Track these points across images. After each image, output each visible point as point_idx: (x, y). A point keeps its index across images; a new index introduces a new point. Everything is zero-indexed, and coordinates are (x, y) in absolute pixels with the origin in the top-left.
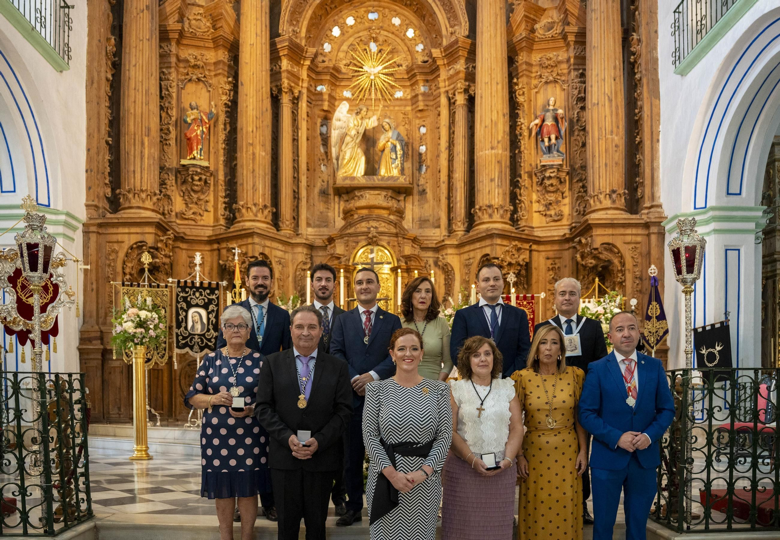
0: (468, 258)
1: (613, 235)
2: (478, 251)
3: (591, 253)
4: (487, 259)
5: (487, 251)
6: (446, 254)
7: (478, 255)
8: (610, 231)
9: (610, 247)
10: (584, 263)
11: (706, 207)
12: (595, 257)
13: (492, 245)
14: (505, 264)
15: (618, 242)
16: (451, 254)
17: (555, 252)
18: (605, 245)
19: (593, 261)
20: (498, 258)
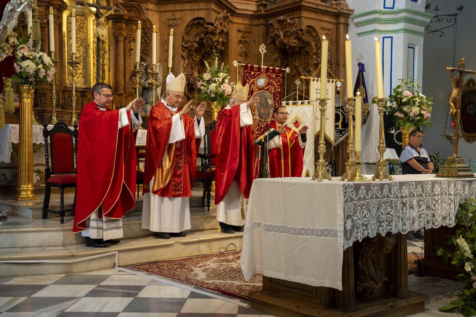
0: (172, 17)
1: (315, 19)
2: (187, 12)
3: (297, 33)
4: (199, 23)
5: (202, 14)
6: (147, 9)
7: (189, 18)
8: (312, 15)
9: (311, 30)
10: (286, 41)
11: (393, 8)
12: (298, 38)
13: (207, 9)
14: (218, 31)
15: (317, 26)
16: (151, 10)
17: (246, 26)
18: (308, 28)
19: (296, 41)
20: (212, 25)
